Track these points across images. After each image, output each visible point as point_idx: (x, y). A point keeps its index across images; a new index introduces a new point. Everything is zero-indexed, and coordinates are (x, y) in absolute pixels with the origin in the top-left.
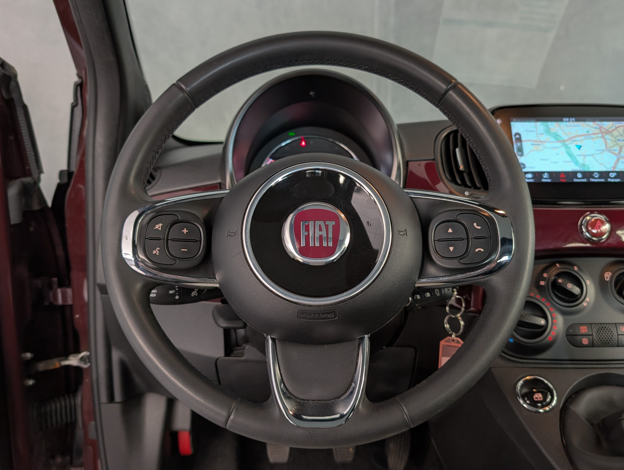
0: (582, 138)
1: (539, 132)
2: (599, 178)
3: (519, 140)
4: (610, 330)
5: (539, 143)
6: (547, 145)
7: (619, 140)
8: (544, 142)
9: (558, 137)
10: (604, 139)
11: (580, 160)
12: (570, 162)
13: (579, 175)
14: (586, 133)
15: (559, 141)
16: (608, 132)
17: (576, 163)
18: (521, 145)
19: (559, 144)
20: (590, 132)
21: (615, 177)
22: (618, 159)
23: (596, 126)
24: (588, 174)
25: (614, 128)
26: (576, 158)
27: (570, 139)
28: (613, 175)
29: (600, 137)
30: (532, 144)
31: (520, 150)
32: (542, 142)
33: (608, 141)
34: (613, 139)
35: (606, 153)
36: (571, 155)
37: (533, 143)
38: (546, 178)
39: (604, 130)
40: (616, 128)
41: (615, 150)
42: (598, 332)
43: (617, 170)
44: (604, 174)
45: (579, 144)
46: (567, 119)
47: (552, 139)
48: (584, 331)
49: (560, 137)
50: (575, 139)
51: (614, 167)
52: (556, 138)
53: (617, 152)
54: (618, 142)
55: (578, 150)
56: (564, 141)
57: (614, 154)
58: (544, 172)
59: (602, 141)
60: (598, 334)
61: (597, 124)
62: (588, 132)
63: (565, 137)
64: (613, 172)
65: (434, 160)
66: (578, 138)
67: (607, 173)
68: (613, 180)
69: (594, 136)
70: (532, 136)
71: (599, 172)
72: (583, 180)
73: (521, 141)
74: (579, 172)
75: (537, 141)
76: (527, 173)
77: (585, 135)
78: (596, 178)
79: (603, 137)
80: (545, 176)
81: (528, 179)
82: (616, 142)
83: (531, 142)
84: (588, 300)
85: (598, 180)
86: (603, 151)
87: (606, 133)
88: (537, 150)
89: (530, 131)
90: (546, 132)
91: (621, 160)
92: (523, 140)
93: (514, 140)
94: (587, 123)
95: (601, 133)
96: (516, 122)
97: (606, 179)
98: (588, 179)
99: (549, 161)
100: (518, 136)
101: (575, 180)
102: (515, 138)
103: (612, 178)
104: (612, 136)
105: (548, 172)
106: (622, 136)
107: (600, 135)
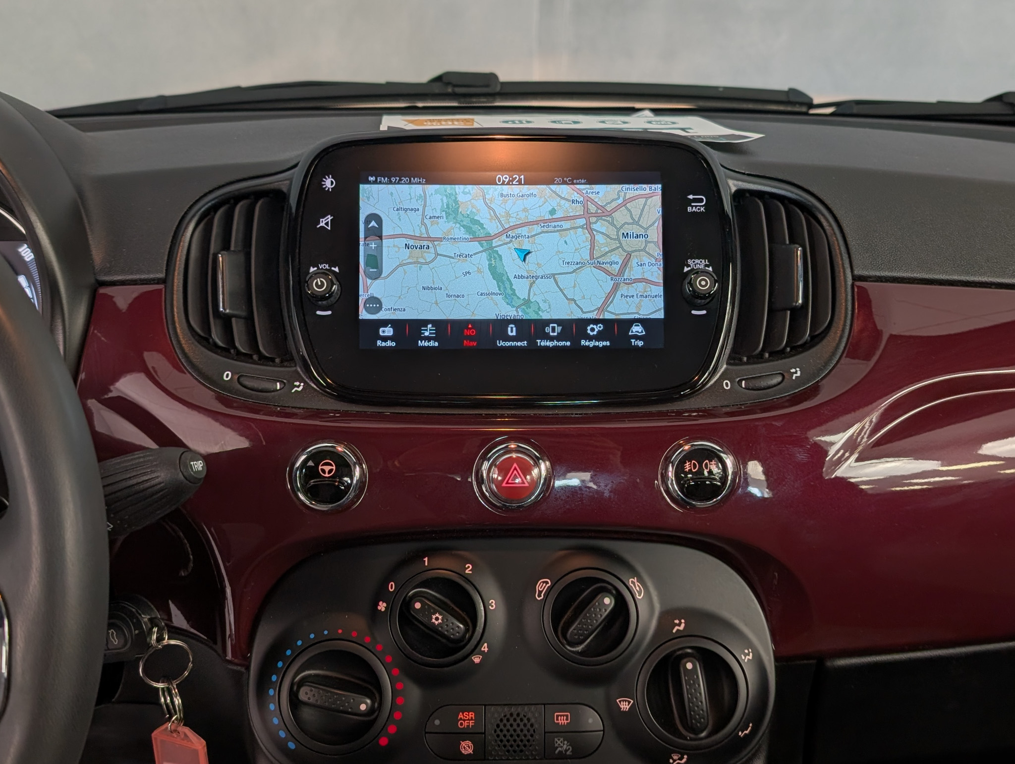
0: (537, 229)
1: (429, 213)
2: (558, 338)
3: (377, 234)
4: (529, 720)
5: (425, 243)
6: (444, 248)
7: (626, 236)
8: (440, 239)
9: (475, 227)
10: (591, 231)
11: (521, 289)
12: (496, 294)
13: (512, 331)
14: (548, 217)
15: (475, 239)
16: (603, 213)
17: (510, 296)
18: (380, 248)
19: (476, 246)
20: (559, 215)
21: (599, 337)
22: (616, 288)
23: (576, 196)
24: (533, 328)
25: (620, 201)
26: (511, 284)
27: (505, 231)
28: (594, 330)
29: (582, 227)
30: (407, 246)
31: (375, 262)
32: (433, 240)
33: (599, 238)
34: (613, 233)
35: (589, 272)
36: (498, 275)
37: (411, 242)
38: (428, 339)
39: (593, 209)
40: (627, 201)
41: (611, 263)
42: (498, 726)
43: (608, 316)
44: (574, 327)
45: (526, 246)
46: (506, 178)
47: (460, 233)
48: (465, 724)
49: (481, 225)
50: (519, 231)
51: (602, 309)
52: (468, 229)
53: (616, 268)
54: (623, 240)
55: (521, 263)
56: (489, 238)
57: (607, 273)
58: (425, 323)
59: (582, 236)
60: (498, 732)
61: (579, 192)
62: (553, 212)
63: (493, 228)
64: (596, 321)
65: (163, 281)
66: (524, 231)
67: (583, 323)
68: (592, 344)
69: (566, 225)
70: (411, 225)
71: (559, 322)
72: (519, 344)
73: (381, 237)
74: (515, 321)
75: (420, 238)
76: (384, 323)
77: (545, 221)
78: (552, 339)
79: (588, 227)
80: (427, 334)
81: (385, 339)
82: (618, 239)
83: (404, 241)
84: (485, 648)
85: (555, 343)
86: (581, 265)
87: (599, 217)
88: (417, 262)
89: (406, 210)
90: (448, 215)
91: (623, 290)
92: (385, 233)
93: (362, 235)
94: (553, 187)
95: (587, 214)
96: (375, 182)
97: (576, 342)
98: (531, 342)
99: (444, 292)
100: (373, 224)
101: (501, 344)
102: (367, 230)
103: (590, 338)
104: (612, 224)
105: (435, 322)
106: (636, 222)
107: (582, 221)
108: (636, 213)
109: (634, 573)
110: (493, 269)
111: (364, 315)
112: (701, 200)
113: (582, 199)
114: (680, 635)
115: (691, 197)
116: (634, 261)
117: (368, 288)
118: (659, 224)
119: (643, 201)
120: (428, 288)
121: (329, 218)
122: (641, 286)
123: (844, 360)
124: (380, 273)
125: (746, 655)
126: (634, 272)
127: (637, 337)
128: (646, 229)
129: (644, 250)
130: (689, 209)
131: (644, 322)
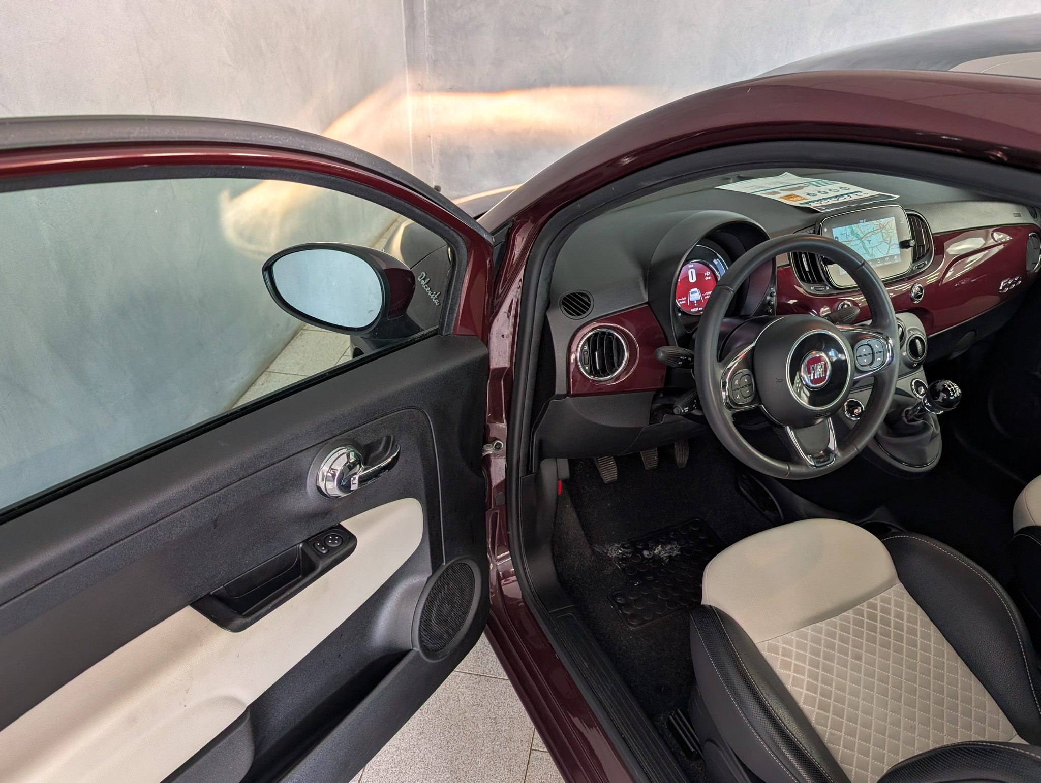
0: (871, 234)
1: (848, 234)
7: (889, 232)
8: (851, 241)
10: (882, 232)
11: (870, 251)
15: (858, 239)
19: (859, 241)
20: (875, 229)
21: (888, 261)
22: (889, 247)
23: (877, 223)
26: (868, 250)
27: (864, 236)
28: (887, 259)
32: (849, 241)
33: (884, 234)
35: (884, 244)
39: (881, 226)
40: (887, 223)
41: (887, 240)
43: (889, 255)
45: (870, 239)
46: (862, 221)
47: (855, 238)
49: (859, 235)
51: (888, 253)
52: (857, 237)
53: (889, 242)
55: (869, 243)
56: (861, 238)
59: (881, 234)
61: (878, 222)
62: (873, 229)
63: (862, 236)
64: (887, 257)
65: (789, 265)
66: (868, 235)
68: (888, 263)
69: (877, 232)
71: (880, 259)
77: (872, 231)
79: (881, 231)
82: (888, 234)
86: (882, 242)
89: (842, 234)
90: (852, 233)
91: (891, 247)
94: (872, 222)
95: (880, 228)
96: (835, 228)
97: (884, 263)
100: (836, 239)
103: (886, 262)
104: (886, 230)
106: (891, 228)
107: (880, 230)
108: (890, 226)
110: (864, 247)
113: (879, 224)
116: (892, 239)
118: (895, 228)
119: (891, 222)
122: (895, 245)
123: (936, 257)
126: (892, 242)
127: (896, 259)
128: (893, 230)
129: (894, 235)
130: (901, 223)
131: (897, 255)
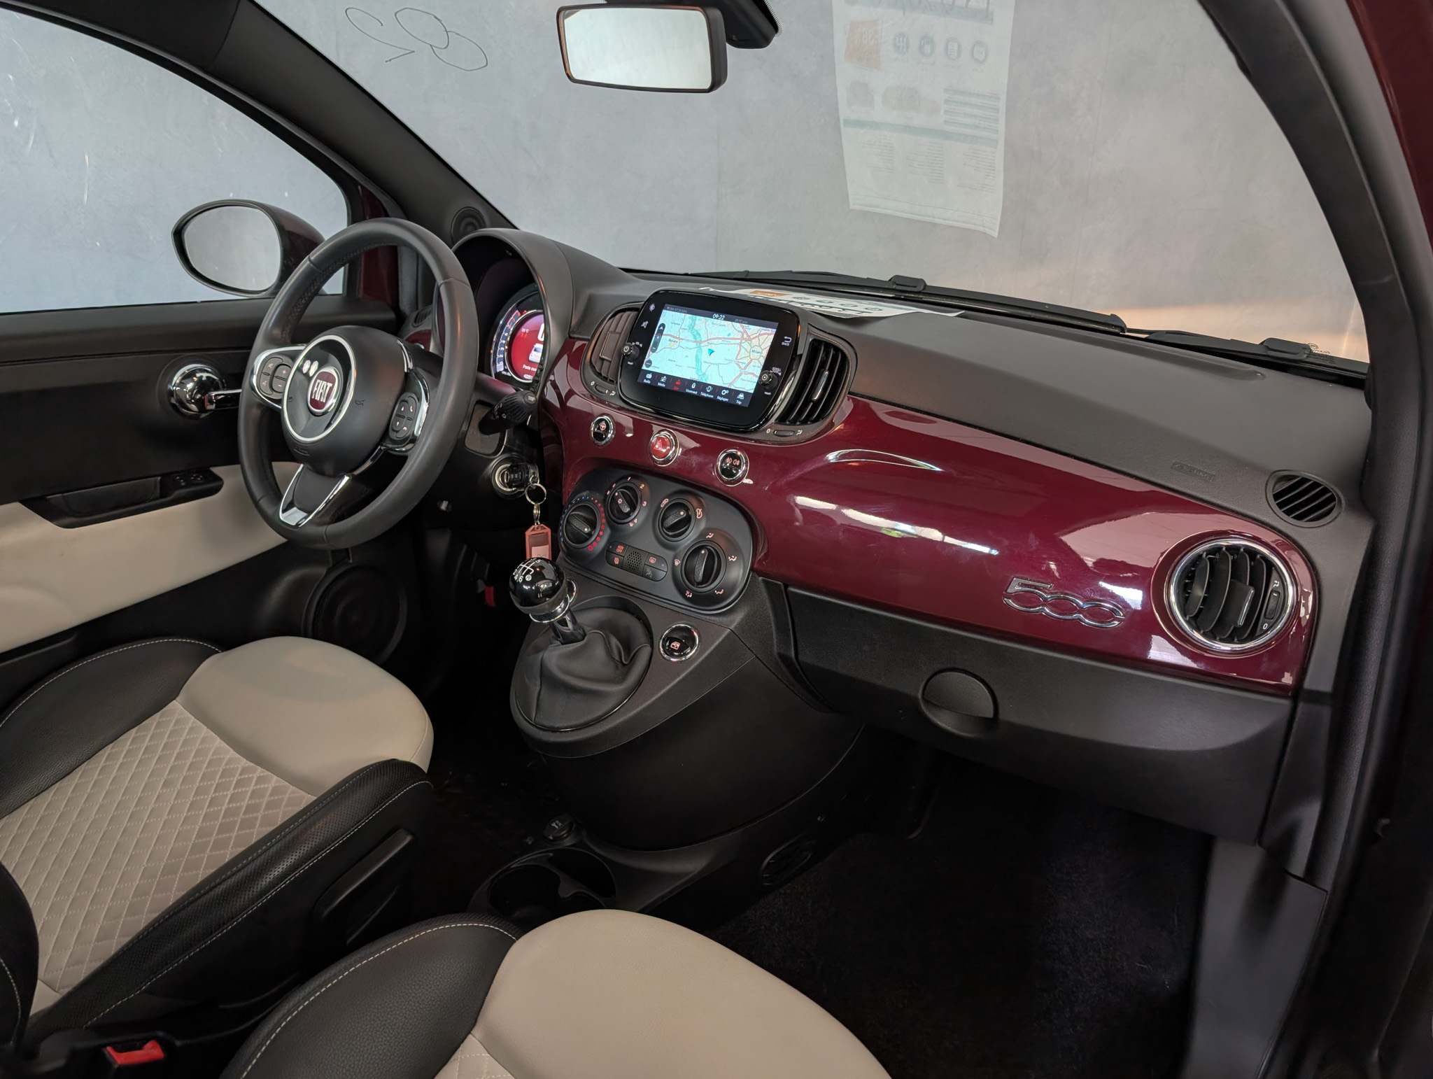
0: (720, 341)
1: (683, 327)
2: (710, 393)
3: (661, 332)
4: (640, 557)
5: (676, 340)
6: (683, 343)
7: (753, 351)
8: (682, 339)
9: (697, 336)
10: (740, 346)
11: (704, 368)
12: (693, 368)
13: (693, 386)
14: (727, 337)
15: (695, 342)
16: (749, 339)
17: (698, 369)
18: (660, 339)
19: (694, 345)
20: (731, 336)
21: (725, 396)
22: (741, 374)
23: (740, 329)
24: (702, 386)
25: (757, 334)
26: (701, 365)
27: (709, 340)
28: (725, 392)
29: (738, 344)
30: (670, 340)
31: (656, 345)
32: (679, 339)
33: (743, 350)
34: (749, 348)
35: (733, 364)
36: (698, 360)
37: (672, 339)
38: (662, 383)
39: (745, 336)
40: (760, 335)
41: (743, 363)
42: (629, 556)
43: (732, 387)
44: (717, 390)
45: (713, 348)
46: (717, 316)
47: (691, 338)
48: (619, 551)
50: (713, 341)
51: (731, 384)
52: (695, 337)
53: (744, 366)
55: (708, 355)
56: (701, 342)
57: (740, 367)
58: (663, 375)
59: (736, 348)
60: (629, 558)
61: (743, 328)
62: (729, 335)
63: (703, 338)
64: (726, 389)
65: (588, 340)
66: (715, 341)
67: (721, 389)
68: (721, 399)
69: (732, 341)
70: (674, 331)
71: (713, 386)
72: (694, 392)
73: (662, 334)
74: (696, 382)
75: (676, 338)
76: (649, 372)
77: (724, 338)
78: (707, 393)
79: (740, 345)
80: (663, 380)
81: (647, 379)
82: (750, 352)
83: (669, 337)
84: (636, 521)
85: (708, 395)
86: (731, 361)
87: (746, 340)
88: (670, 348)
89: (675, 324)
90: (690, 328)
91: (743, 377)
92: (664, 333)
93: (656, 332)
94: (734, 323)
95: (742, 338)
96: (669, 310)
97: (715, 397)
98: (699, 393)
99: (675, 363)
100: (662, 328)
101: (688, 391)
102: (658, 330)
103: (722, 396)
104: (750, 345)
105: (667, 376)
106: (760, 346)
107: (739, 341)
108: (761, 341)
109: (701, 506)
110: (697, 357)
111: (644, 367)
112: (789, 340)
113: (742, 331)
114: (709, 540)
115: (786, 338)
116: (752, 364)
117: (650, 356)
118: (768, 348)
119: (766, 336)
120: (671, 360)
121: (647, 322)
122: (751, 376)
124: (656, 350)
125: (731, 558)
126: (750, 369)
127: (739, 400)
128: (762, 350)
129: (758, 359)
130: (783, 343)
131: (746, 394)
